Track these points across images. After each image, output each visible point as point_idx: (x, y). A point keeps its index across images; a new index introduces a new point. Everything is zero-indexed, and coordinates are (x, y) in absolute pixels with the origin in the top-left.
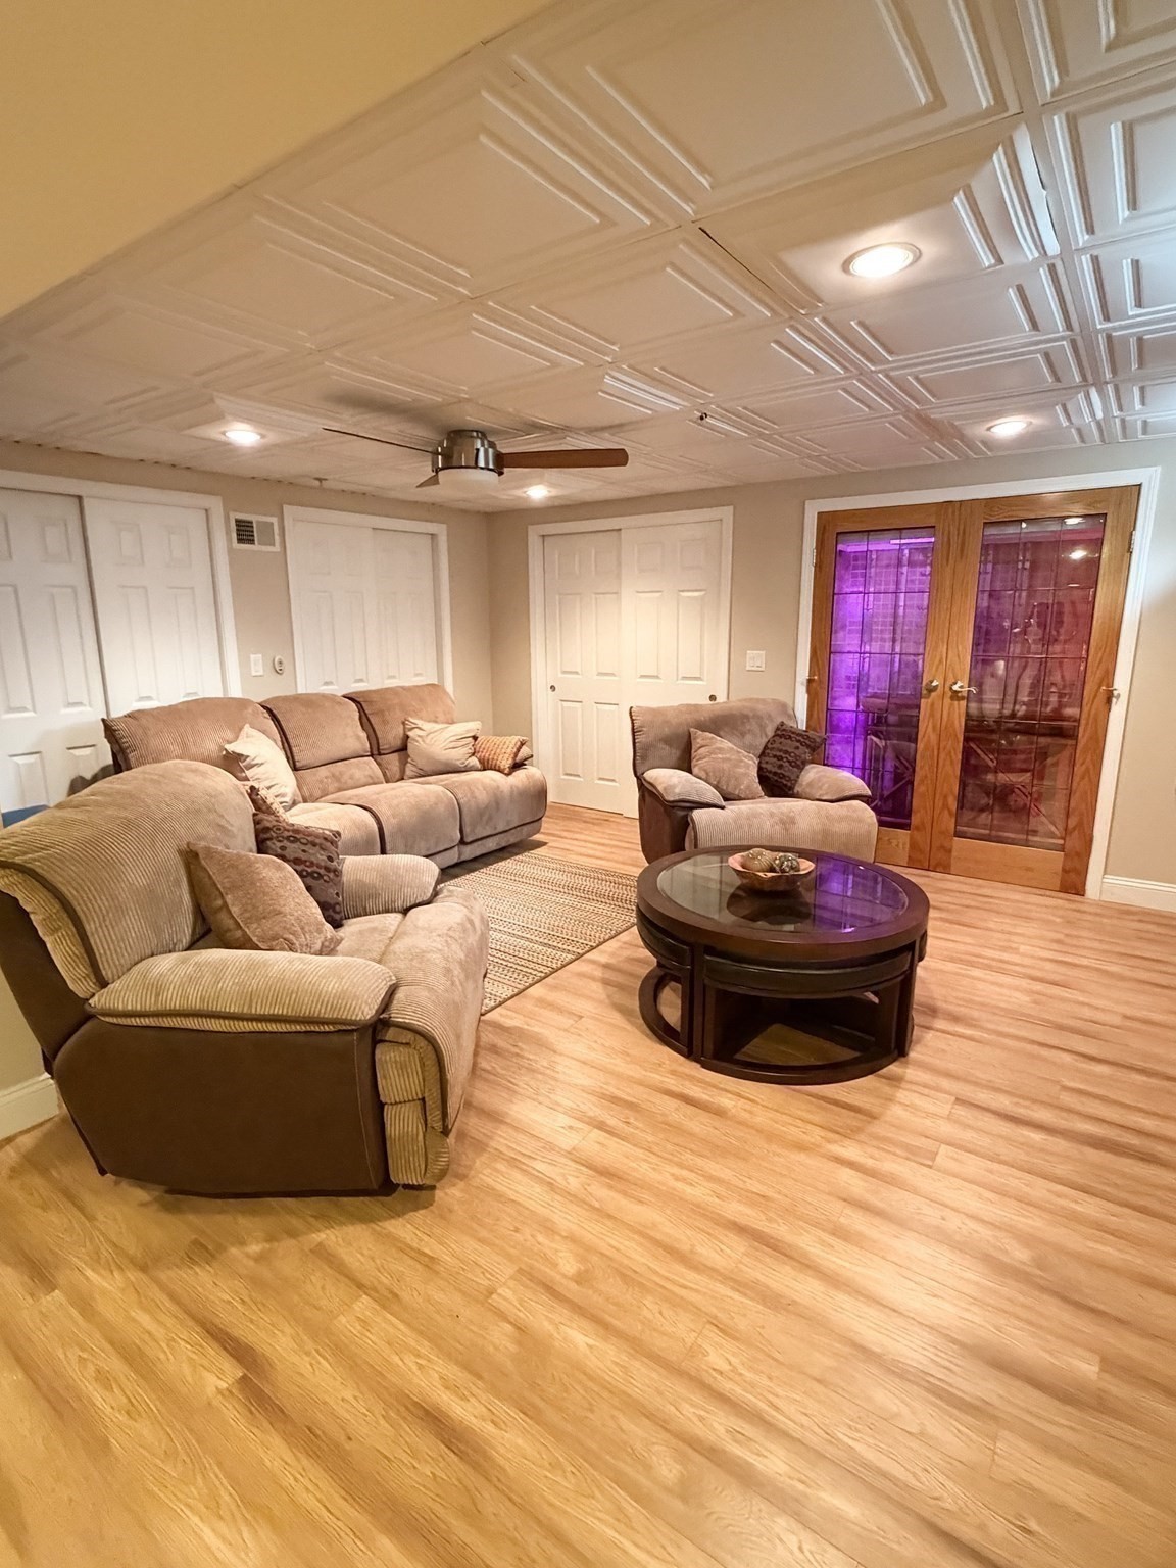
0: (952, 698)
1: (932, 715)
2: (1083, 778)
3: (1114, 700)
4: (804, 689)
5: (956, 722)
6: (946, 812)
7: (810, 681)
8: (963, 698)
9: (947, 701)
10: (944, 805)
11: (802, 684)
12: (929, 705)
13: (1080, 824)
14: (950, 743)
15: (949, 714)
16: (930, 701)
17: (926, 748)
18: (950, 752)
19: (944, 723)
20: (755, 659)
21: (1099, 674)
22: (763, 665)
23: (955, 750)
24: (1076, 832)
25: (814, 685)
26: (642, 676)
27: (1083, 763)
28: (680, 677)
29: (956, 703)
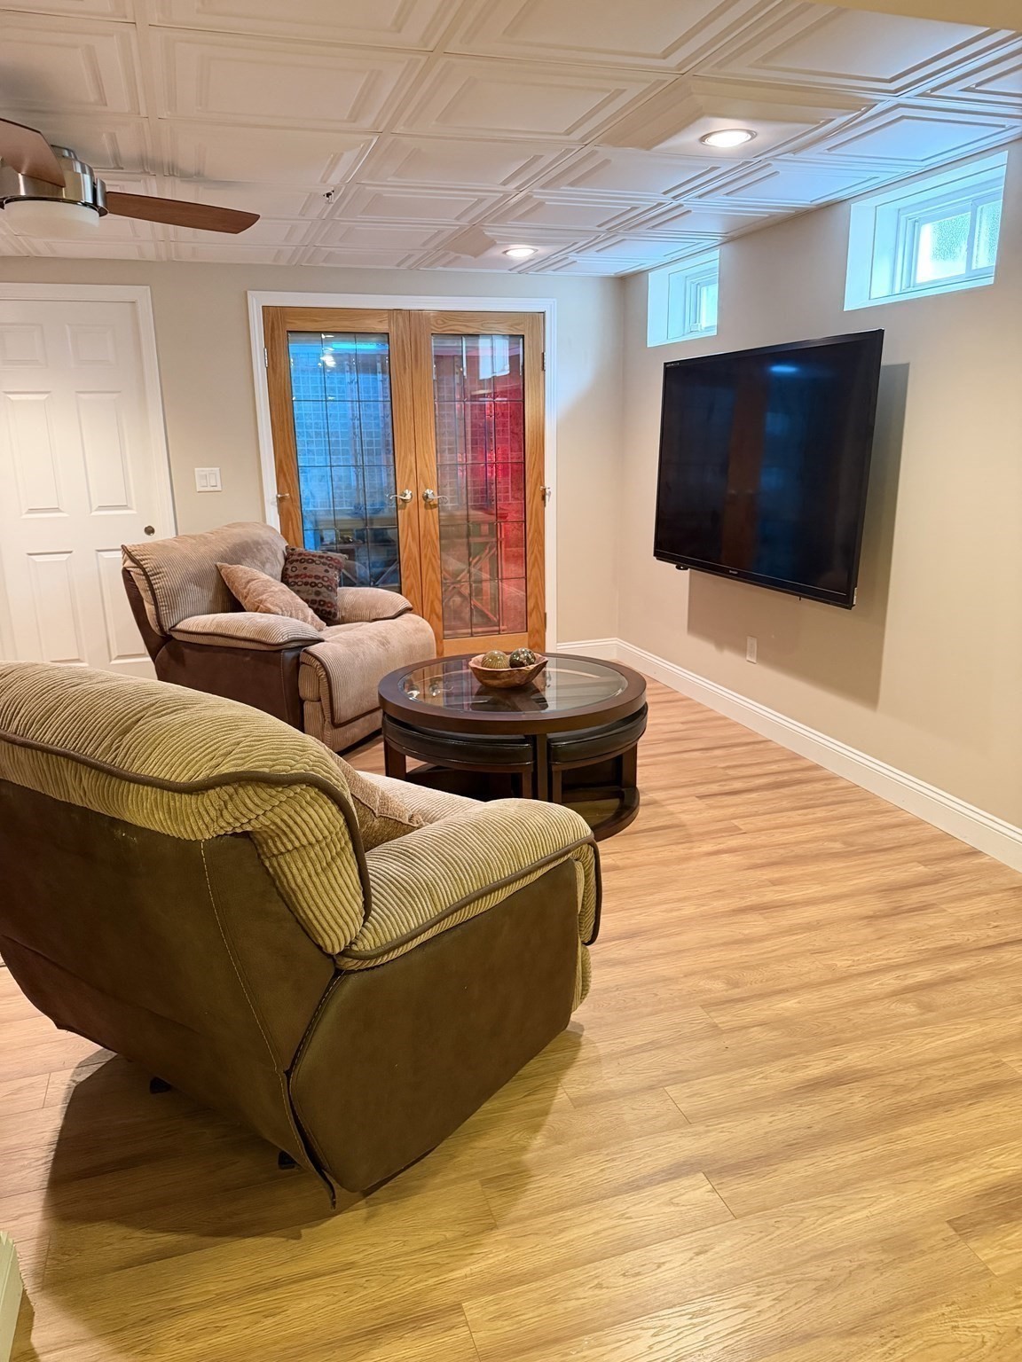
0: (426, 507)
1: (410, 524)
2: (533, 565)
3: (547, 497)
4: (275, 509)
5: (432, 528)
6: (435, 617)
7: (280, 500)
8: (435, 506)
9: (422, 510)
10: (431, 611)
11: (272, 504)
12: (406, 514)
13: (536, 604)
14: (429, 549)
15: (425, 523)
16: (406, 510)
17: (409, 558)
18: (430, 560)
19: (422, 533)
20: (208, 477)
21: (535, 476)
22: (219, 484)
23: (434, 556)
24: (534, 612)
25: (285, 504)
26: (32, 511)
27: (533, 552)
28: (95, 507)
29: (430, 511)
